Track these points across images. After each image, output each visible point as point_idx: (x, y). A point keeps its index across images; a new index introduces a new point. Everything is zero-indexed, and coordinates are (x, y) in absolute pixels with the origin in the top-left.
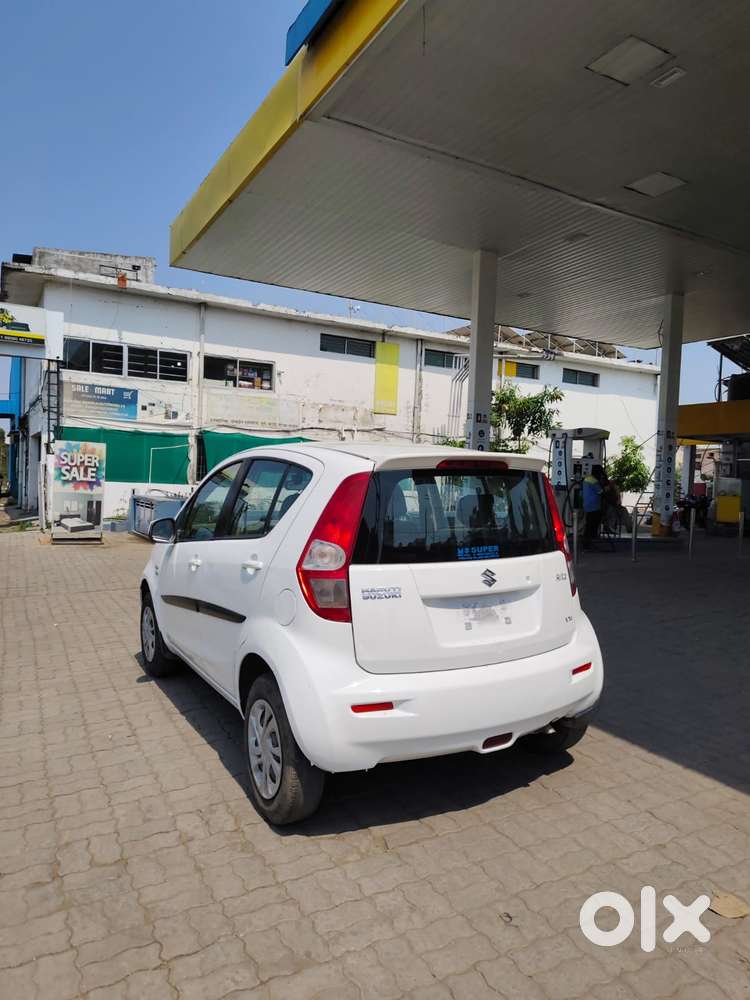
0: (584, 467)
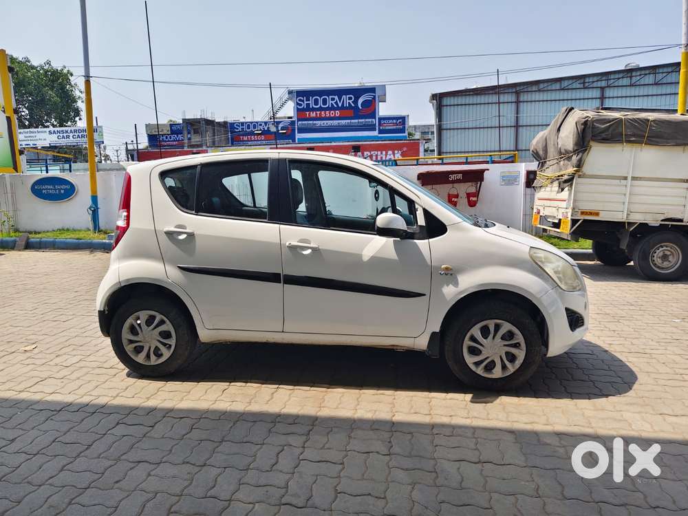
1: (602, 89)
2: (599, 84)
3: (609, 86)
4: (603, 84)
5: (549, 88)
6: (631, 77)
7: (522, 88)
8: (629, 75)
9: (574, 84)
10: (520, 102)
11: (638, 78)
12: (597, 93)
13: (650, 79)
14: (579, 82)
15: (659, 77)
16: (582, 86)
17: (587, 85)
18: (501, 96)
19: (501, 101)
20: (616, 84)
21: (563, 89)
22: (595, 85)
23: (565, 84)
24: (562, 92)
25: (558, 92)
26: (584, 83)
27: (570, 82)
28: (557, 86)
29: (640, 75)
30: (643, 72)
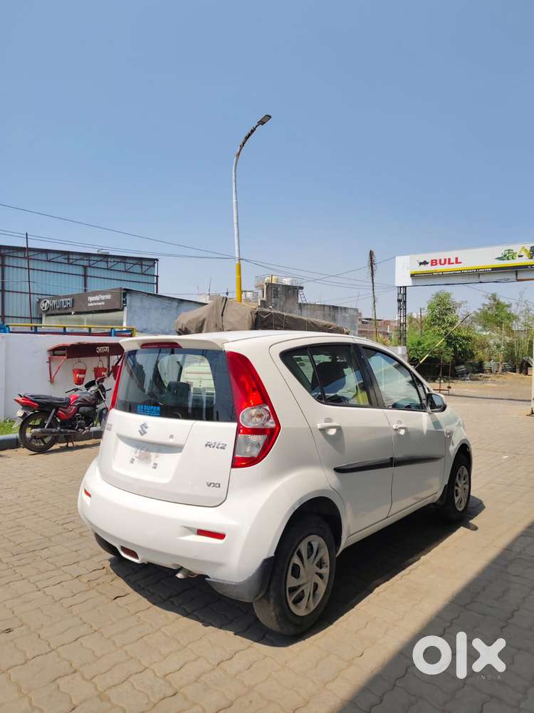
1: (85, 267)
2: (82, 263)
3: (90, 266)
4: (85, 263)
5: (36, 257)
6: (107, 262)
7: (6, 251)
8: (106, 260)
9: (59, 258)
10: (6, 266)
11: (113, 264)
12: (80, 271)
13: (121, 266)
14: (63, 257)
15: (128, 266)
16: (66, 261)
17: (71, 261)
18: (31, 262)
19: (31, 267)
20: (95, 265)
21: (49, 261)
22: (78, 262)
23: (51, 256)
24: (48, 263)
25: (44, 262)
26: (68, 259)
27: (56, 255)
28: (43, 257)
29: (114, 261)
30: (116, 260)
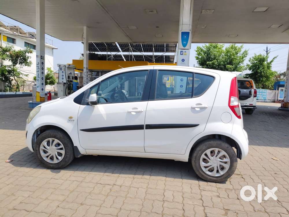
0: (70, 77)
